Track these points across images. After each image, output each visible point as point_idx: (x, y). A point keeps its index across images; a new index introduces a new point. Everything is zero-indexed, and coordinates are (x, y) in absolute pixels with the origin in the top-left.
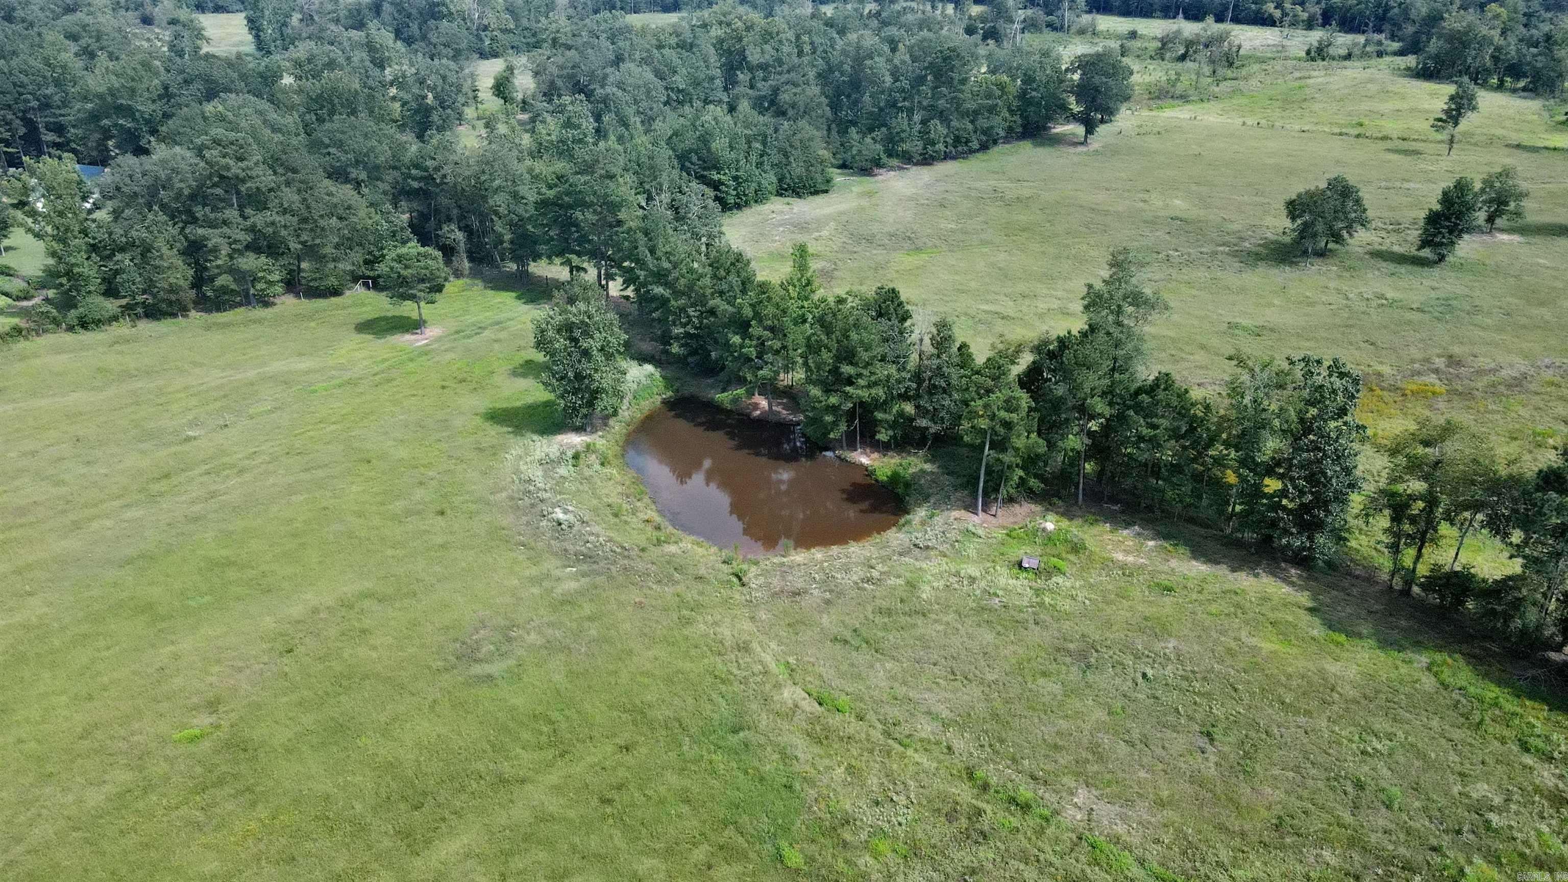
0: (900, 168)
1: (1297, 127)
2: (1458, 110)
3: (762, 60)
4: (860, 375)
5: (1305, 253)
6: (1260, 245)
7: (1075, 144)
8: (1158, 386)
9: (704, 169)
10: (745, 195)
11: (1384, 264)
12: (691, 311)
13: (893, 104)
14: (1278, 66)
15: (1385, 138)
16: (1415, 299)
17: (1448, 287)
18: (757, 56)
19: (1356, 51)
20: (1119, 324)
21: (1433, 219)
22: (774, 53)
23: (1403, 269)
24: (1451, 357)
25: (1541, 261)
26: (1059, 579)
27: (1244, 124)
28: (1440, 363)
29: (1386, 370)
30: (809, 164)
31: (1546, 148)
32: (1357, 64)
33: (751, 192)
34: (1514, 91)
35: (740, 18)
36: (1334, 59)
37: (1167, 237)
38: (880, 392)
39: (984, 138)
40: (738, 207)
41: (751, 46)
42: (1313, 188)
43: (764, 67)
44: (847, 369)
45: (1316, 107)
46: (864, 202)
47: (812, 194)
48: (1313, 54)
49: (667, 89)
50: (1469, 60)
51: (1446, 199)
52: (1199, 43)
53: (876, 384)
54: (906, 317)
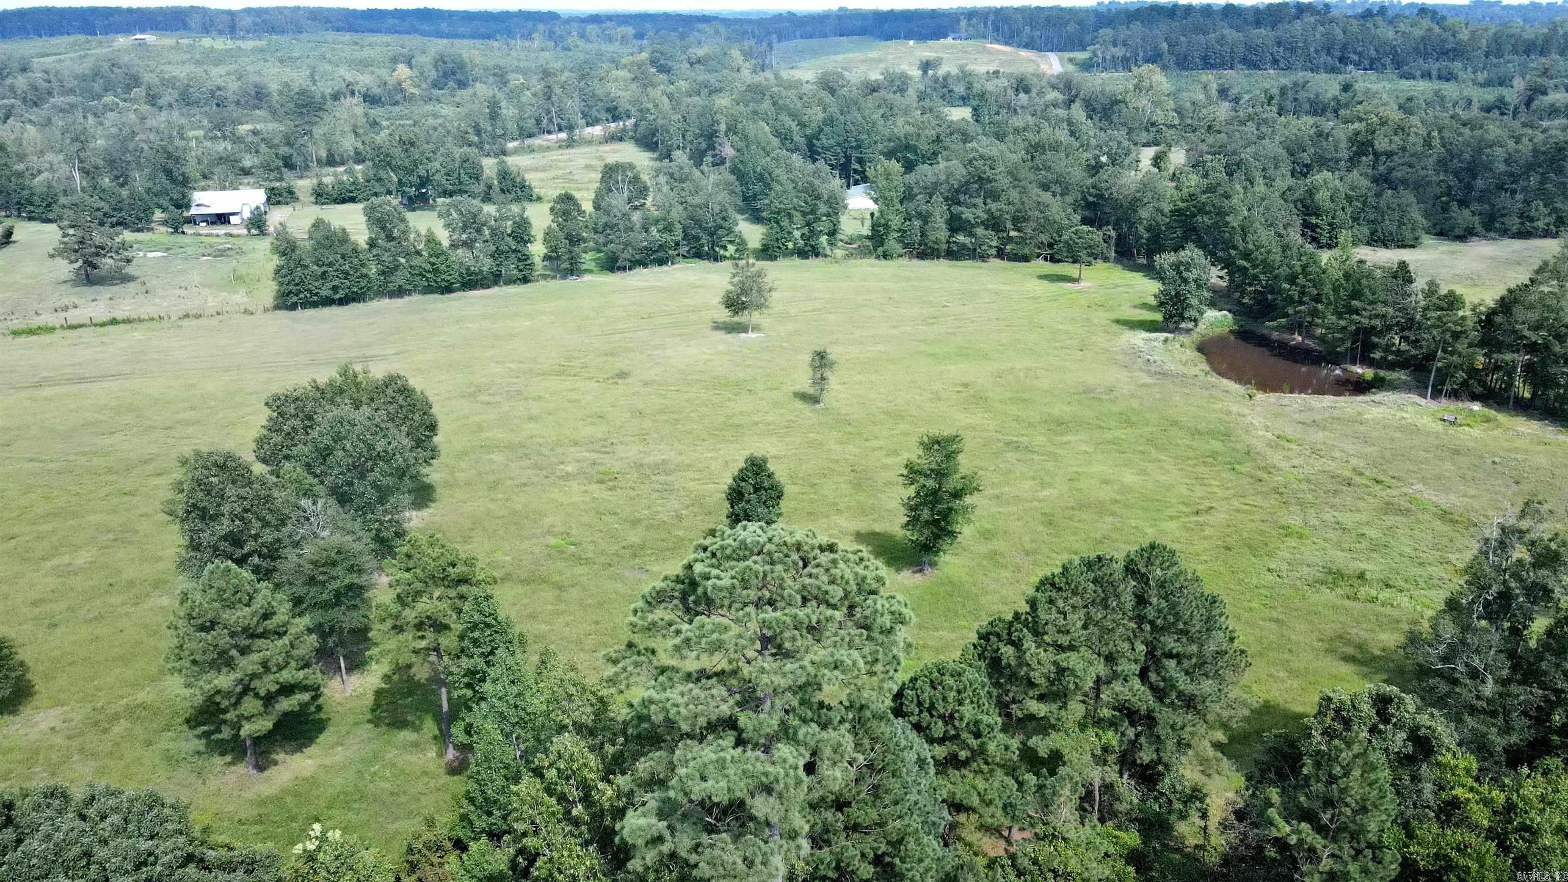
0: (1493, 239)
3: (1388, 148)
4: (1365, 309)
9: (1307, 214)
10: (1336, 238)
12: (1262, 277)
13: (1500, 186)
22: (1400, 143)
26: (1466, 428)
30: (1401, 224)
35: (1377, 115)
38: (1377, 322)
40: (1330, 246)
41: (1381, 137)
43: (1389, 155)
44: (1356, 303)
46: (1445, 257)
47: (1399, 247)
49: (1294, 162)
53: (1377, 316)
54: (1411, 281)
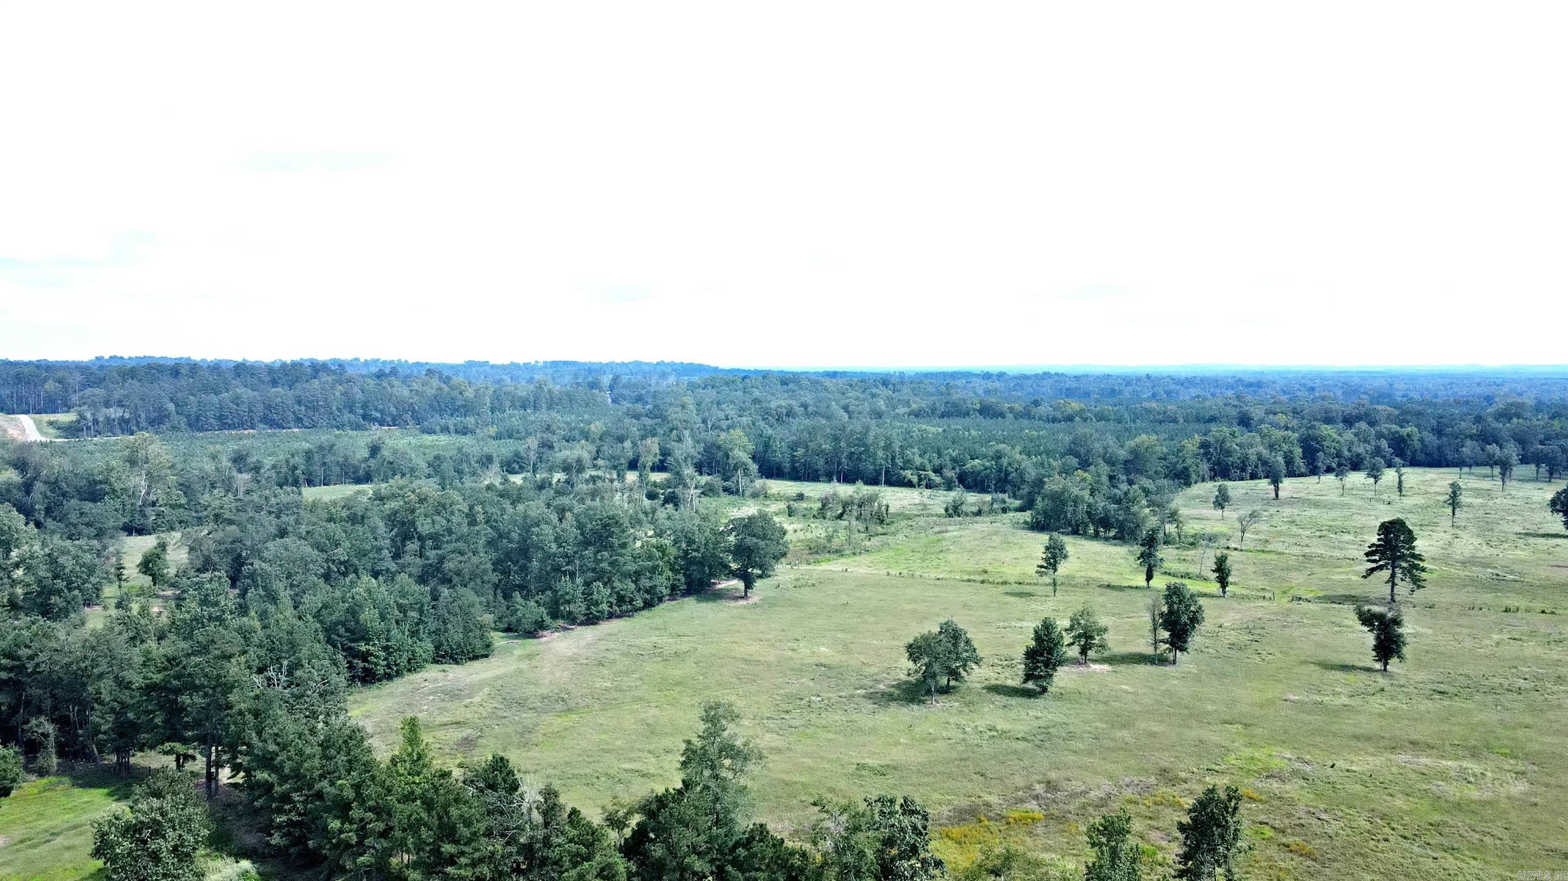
0: (565, 629)
1: (933, 576)
2: (1054, 557)
3: (432, 530)
4: (462, 853)
5: (929, 692)
6: (893, 686)
7: (736, 598)
8: (754, 839)
9: (354, 641)
10: (396, 665)
11: (998, 697)
12: (296, 797)
13: (557, 569)
14: (922, 522)
15: (1005, 583)
16: (1021, 729)
17: (1050, 716)
18: (427, 527)
19: (985, 508)
20: (717, 777)
21: (1031, 655)
22: (444, 522)
23: (1014, 701)
24: (1049, 782)
25: (1124, 687)
27: (888, 574)
28: (1039, 789)
29: (993, 799)
30: (467, 630)
31: (1131, 587)
32: (987, 519)
33: (403, 663)
34: (1106, 539)
35: (413, 492)
36: (967, 515)
37: (811, 684)
38: (484, 871)
39: (648, 597)
40: (389, 677)
41: (422, 518)
42: (926, 633)
43: (435, 537)
44: (448, 848)
45: (951, 557)
46: (523, 665)
47: (471, 659)
48: (950, 511)
49: (327, 561)
50: (1069, 515)
51: (1038, 638)
52: (853, 503)
53: (481, 860)
54: (514, 787)
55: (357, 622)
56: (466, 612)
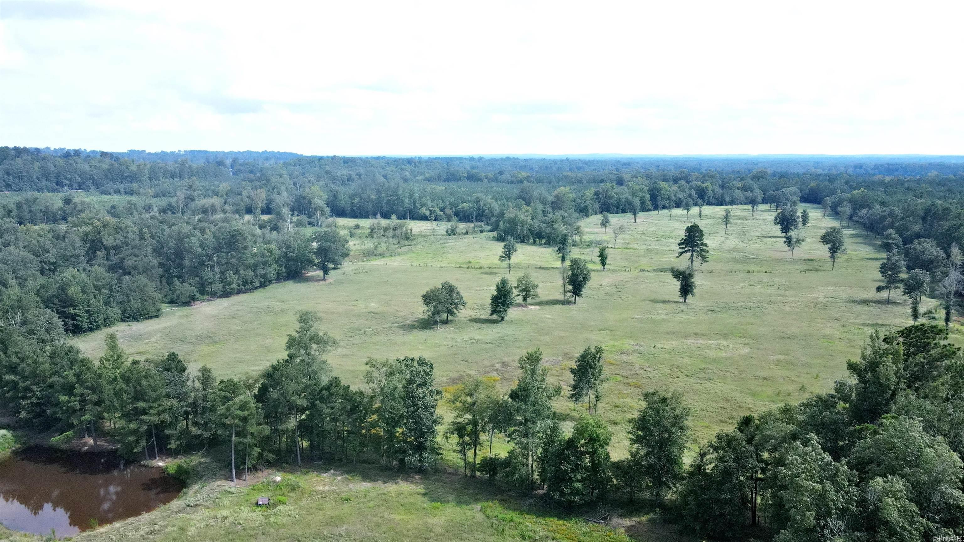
0: (208, 300)
1: (439, 266)
2: (509, 251)
3: (114, 243)
4: (151, 407)
5: (436, 323)
6: (415, 321)
7: (319, 281)
8: (331, 385)
9: (65, 307)
10: (96, 322)
11: (476, 324)
13: (202, 264)
14: (432, 238)
15: (481, 268)
16: (488, 338)
17: (505, 332)
18: (110, 242)
19: (470, 231)
20: (309, 354)
21: (495, 299)
22: (123, 239)
23: (484, 326)
24: (503, 363)
25: (548, 316)
27: (412, 265)
28: (498, 366)
29: (472, 373)
30: (143, 301)
31: (553, 268)
32: (472, 236)
33: (100, 320)
34: (540, 245)
35: (99, 220)
36: (460, 234)
37: (366, 322)
38: (166, 417)
39: (263, 280)
40: (91, 330)
41: (106, 236)
42: (434, 288)
43: (117, 248)
44: (141, 404)
45: (449, 256)
46: (182, 321)
47: (147, 319)
48: (449, 232)
49: (41, 262)
50: (519, 231)
51: (499, 290)
52: (390, 228)
53: (163, 411)
54: (183, 370)
55: (66, 295)
56: (141, 290)
